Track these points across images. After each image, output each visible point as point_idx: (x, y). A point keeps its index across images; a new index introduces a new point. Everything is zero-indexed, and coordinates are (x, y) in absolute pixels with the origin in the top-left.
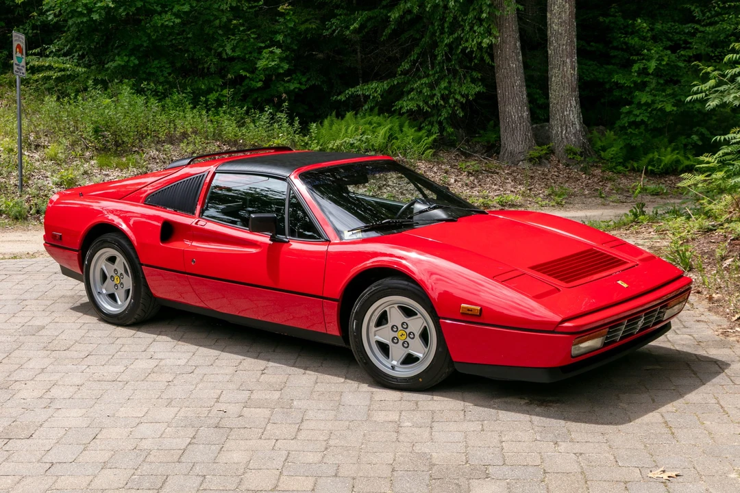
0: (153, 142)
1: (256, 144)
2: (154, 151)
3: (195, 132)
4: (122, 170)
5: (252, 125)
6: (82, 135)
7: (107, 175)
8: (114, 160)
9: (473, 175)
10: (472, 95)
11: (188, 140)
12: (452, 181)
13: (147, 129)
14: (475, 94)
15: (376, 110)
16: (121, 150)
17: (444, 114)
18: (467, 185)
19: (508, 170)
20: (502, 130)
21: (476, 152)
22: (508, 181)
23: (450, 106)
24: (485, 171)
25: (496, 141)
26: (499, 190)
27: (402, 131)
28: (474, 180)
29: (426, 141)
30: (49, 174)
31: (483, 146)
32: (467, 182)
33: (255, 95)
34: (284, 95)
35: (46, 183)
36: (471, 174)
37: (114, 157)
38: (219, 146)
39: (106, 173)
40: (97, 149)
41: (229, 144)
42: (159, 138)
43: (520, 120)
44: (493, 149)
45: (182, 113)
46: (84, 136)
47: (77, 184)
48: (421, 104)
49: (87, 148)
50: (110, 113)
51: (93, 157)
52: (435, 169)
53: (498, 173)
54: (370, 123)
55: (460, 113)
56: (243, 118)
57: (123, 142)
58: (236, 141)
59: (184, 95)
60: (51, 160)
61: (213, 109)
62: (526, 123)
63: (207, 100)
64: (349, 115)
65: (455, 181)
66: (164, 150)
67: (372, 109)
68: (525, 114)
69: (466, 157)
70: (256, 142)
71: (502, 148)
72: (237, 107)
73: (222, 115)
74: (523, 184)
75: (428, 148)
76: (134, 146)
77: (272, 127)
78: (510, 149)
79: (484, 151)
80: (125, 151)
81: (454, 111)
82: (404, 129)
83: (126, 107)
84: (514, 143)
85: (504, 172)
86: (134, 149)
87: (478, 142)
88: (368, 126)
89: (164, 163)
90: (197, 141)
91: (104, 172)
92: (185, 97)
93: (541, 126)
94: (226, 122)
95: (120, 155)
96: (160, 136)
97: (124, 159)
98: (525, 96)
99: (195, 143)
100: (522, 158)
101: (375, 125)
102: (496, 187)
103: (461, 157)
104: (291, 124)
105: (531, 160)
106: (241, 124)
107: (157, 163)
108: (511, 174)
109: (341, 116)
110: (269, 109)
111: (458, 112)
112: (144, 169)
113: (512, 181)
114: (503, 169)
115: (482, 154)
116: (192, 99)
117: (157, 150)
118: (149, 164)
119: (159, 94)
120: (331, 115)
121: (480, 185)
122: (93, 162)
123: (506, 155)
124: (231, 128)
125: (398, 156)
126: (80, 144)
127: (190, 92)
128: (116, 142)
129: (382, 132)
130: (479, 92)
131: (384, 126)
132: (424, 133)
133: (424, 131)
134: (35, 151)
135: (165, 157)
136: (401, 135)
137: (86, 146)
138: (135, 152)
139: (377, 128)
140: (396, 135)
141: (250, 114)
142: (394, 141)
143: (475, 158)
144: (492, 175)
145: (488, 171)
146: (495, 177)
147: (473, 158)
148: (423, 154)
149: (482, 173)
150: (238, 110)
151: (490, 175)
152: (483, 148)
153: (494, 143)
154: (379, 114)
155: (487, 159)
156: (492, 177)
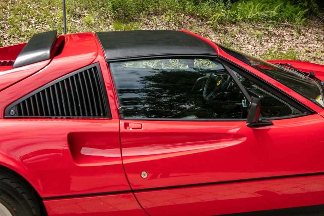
0: (146, 14)
1: (206, 16)
2: (147, 20)
3: (170, 8)
8: (124, 26)
11: (166, 13)
12: (322, 38)
13: (143, 6)
16: (128, 19)
27: (285, 7)
37: (124, 23)
38: (184, 17)
40: (114, 18)
41: (189, 15)
42: (149, 12)
46: (106, 10)
49: (108, 17)
51: (111, 23)
52: (310, 31)
57: (129, 14)
60: (87, 25)
66: (152, 19)
70: (205, 15)
76: (135, 17)
80: (130, 20)
88: (265, 4)
90: (171, 14)
95: (127, 22)
96: (150, 11)
97: (129, 25)
101: (270, 4)
103: (320, 22)
106: (196, 3)
107: (148, 27)
117: (148, 19)
122: (111, 26)
124: (191, 6)
125: (286, 22)
126: (105, 15)
128: (125, 14)
129: (276, 8)
131: (275, 4)
132: (299, 8)
133: (299, 7)
134: (78, 19)
135: (153, 23)
136: (285, 9)
137: (108, 16)
138: (135, 20)
139: (272, 6)
140: (282, 9)
142: (282, 13)
148: (300, 21)
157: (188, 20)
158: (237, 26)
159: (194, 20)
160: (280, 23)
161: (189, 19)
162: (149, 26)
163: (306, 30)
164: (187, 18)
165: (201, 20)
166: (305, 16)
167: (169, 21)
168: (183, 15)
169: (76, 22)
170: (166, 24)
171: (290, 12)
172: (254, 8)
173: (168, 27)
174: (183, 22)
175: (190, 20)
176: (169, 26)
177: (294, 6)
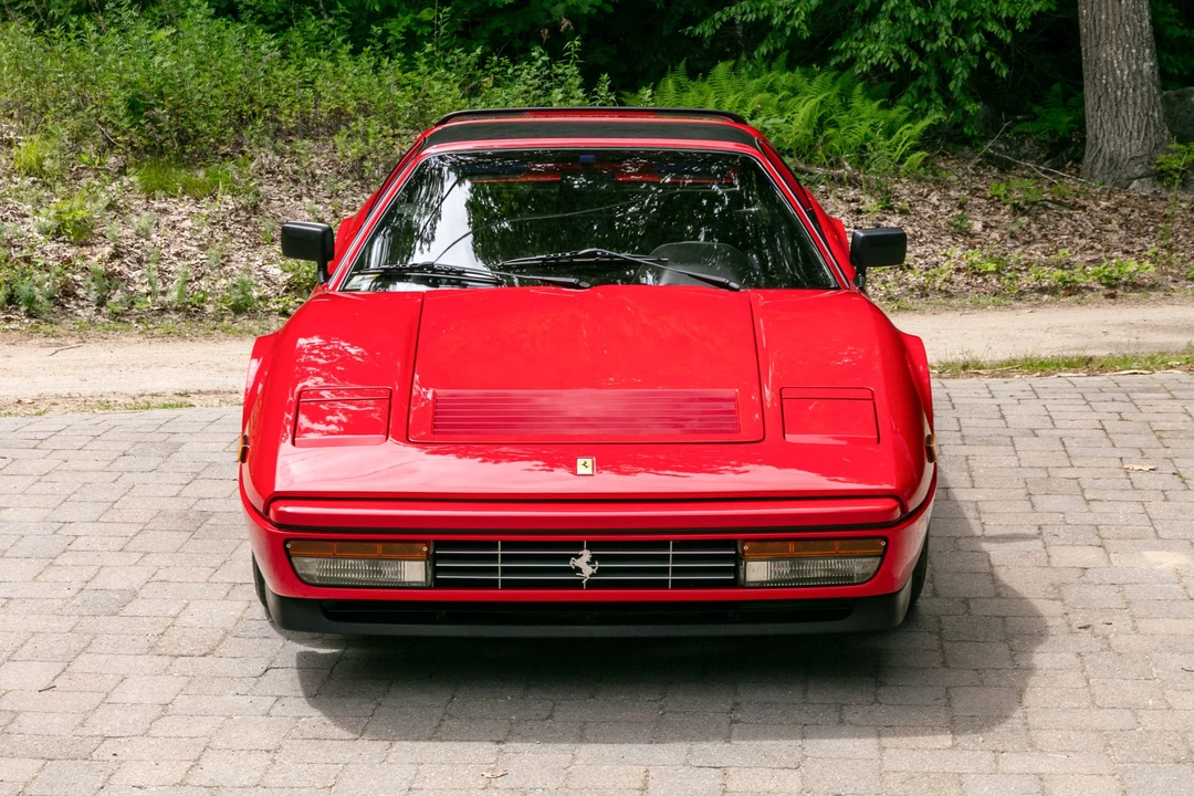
0: (266, 132)
2: (271, 153)
3: (364, 110)
4: (198, 200)
6: (98, 115)
7: (165, 211)
8: (179, 176)
9: (1025, 213)
10: (1022, 21)
11: (349, 128)
12: (978, 226)
13: (251, 100)
14: (1033, 18)
15: (783, 58)
16: (194, 152)
17: (961, 72)
18: (1013, 236)
19: (1108, 199)
20: (1090, 104)
21: (1026, 157)
22: (1109, 227)
23: (973, 51)
24: (1054, 201)
25: (1071, 131)
26: (1092, 248)
27: (846, 107)
28: (1029, 225)
29: (908, 133)
30: (27, 208)
31: (1041, 144)
32: (1014, 228)
33: (497, 23)
34: (566, 23)
35: (23, 229)
36: (1022, 209)
37: (179, 168)
39: (162, 206)
40: (134, 149)
42: (279, 122)
43: (1135, 79)
44: (1066, 150)
45: (329, 65)
46: (102, 118)
47: (96, 231)
49: (111, 146)
50: (165, 65)
51: (125, 167)
52: (934, 198)
53: (1083, 208)
54: (772, 89)
55: (997, 67)
56: (473, 77)
57: (197, 131)
59: (331, 21)
60: (29, 175)
61: (401, 55)
62: (1149, 89)
63: (386, 33)
64: (722, 68)
65: (986, 226)
66: (293, 153)
67: (770, 58)
68: (1147, 66)
69: (1002, 170)
71: (1088, 147)
72: (457, 51)
73: (423, 68)
74: (1147, 233)
75: (915, 149)
76: (223, 142)
77: (548, 99)
78: (1109, 149)
79: (1042, 155)
80: (203, 155)
81: (985, 64)
82: (857, 103)
83: (201, 49)
84: (1120, 135)
85: (1098, 205)
86: (224, 149)
87: (1029, 135)
88: (766, 95)
89: (297, 181)
90: (370, 130)
91: (157, 205)
92: (333, 27)
93: (1178, 96)
94: (437, 86)
95: (190, 164)
96: (282, 119)
97: (201, 174)
98: (1146, 23)
99: (365, 137)
100: (1138, 170)
101: (784, 93)
102: (1083, 242)
103: (990, 170)
104: (589, 85)
105: (1160, 176)
107: (279, 182)
108: (1116, 210)
109: (700, 71)
110: (541, 55)
111: (992, 65)
112: (251, 198)
113: (1121, 226)
114: (1095, 199)
115: (1039, 162)
116: (350, 31)
117: (277, 152)
118: (261, 185)
119: (271, 18)
120: (673, 70)
121: (1045, 236)
122: (127, 180)
123: (1099, 165)
124: (449, 100)
125: (844, 168)
126: (95, 137)
127: (344, 15)
128: (181, 132)
129: (804, 110)
130: (1040, 13)
131: (806, 94)
132: (902, 113)
133: (900, 108)
135: (296, 168)
136: (845, 117)
137: (109, 142)
138: (224, 155)
139: (791, 101)
140: (834, 117)
141: (487, 66)
142: (831, 131)
143: (1025, 172)
144: (1071, 212)
145: (1060, 204)
146: (1078, 217)
147: (1019, 172)
148: (901, 162)
149: (1046, 207)
150: (463, 55)
151: (1065, 211)
152: (1042, 148)
153: (1067, 135)
154: (790, 66)
155: (1051, 174)
156: (1070, 216)
160: (820, 171)
162: (280, 177)
163: (921, 194)
166: (928, 140)
167: (363, 158)
170: (351, 172)
171: (864, 128)
173: (359, 183)
176: (361, 178)
177: (878, 102)
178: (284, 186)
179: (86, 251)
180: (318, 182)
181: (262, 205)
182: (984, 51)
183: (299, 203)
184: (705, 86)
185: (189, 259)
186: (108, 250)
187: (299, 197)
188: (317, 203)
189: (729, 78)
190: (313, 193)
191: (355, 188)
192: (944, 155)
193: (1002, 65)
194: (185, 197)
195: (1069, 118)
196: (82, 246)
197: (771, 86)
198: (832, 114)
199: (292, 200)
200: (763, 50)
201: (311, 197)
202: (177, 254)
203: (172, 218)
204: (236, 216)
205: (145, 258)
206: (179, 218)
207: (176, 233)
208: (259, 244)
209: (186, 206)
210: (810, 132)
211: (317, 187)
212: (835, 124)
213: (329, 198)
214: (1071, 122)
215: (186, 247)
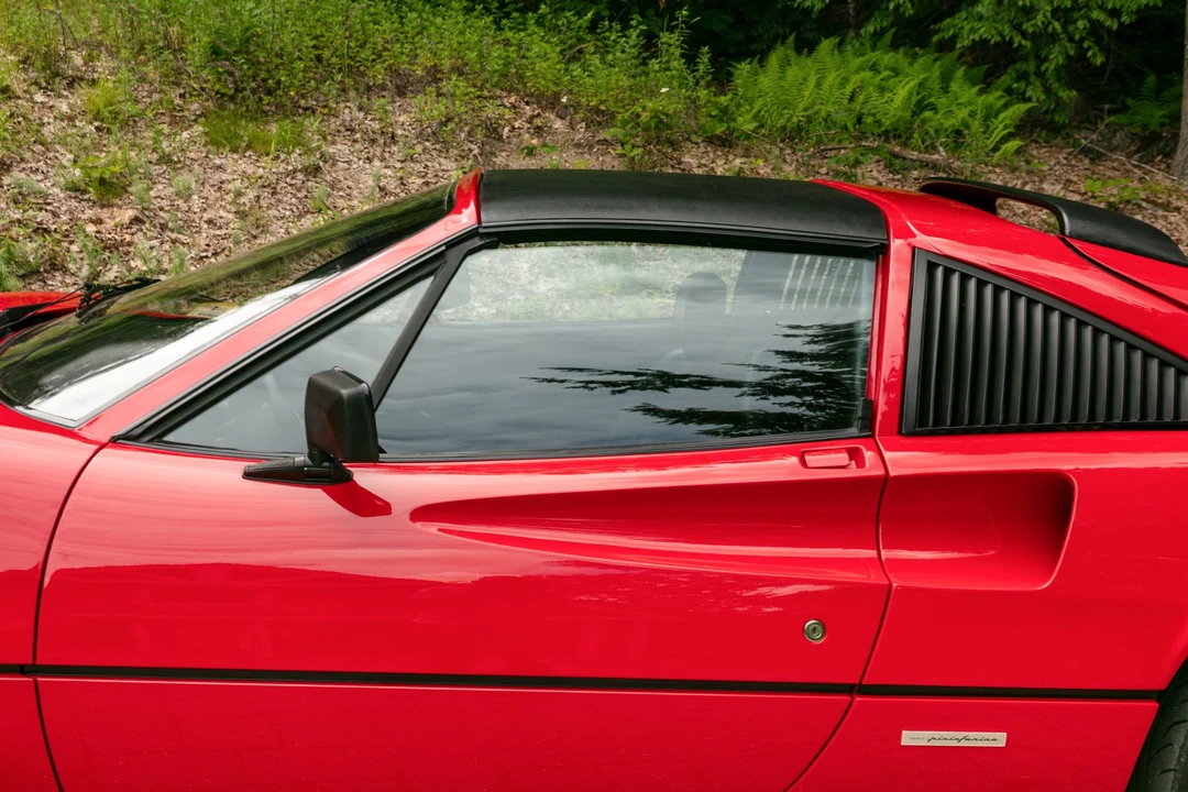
0: (354, 87)
1: (602, 108)
2: (355, 109)
3: (459, 69)
4: (259, 158)
5: (596, 60)
7: (220, 168)
8: (247, 130)
10: (1129, 14)
11: (439, 87)
15: (888, 37)
17: (1056, 57)
21: (1116, 149)
23: (1071, 40)
24: (1147, 200)
25: (1162, 125)
27: (945, 90)
29: (1004, 120)
30: (68, 158)
31: (1133, 137)
37: (251, 120)
38: (514, 107)
39: (218, 162)
41: (537, 102)
44: (1156, 144)
48: (1007, 31)
53: (1178, 209)
54: (874, 68)
55: (1095, 55)
56: (580, 40)
58: (557, 96)
60: (95, 120)
61: (515, 15)
64: (826, 45)
66: (377, 111)
67: (878, 35)
69: (1092, 160)
70: (602, 102)
71: (1181, 144)
72: (569, 13)
73: (532, 28)
75: (1005, 139)
76: (303, 96)
79: (1133, 148)
80: (280, 107)
81: (1082, 52)
82: (954, 87)
87: (1121, 126)
88: (868, 74)
89: (373, 141)
90: (458, 92)
91: (215, 160)
94: (539, 47)
95: (260, 115)
97: (275, 128)
99: (453, 97)
101: (886, 73)
103: (1081, 160)
104: (690, 59)
106: (573, 55)
107: (355, 141)
109: (806, 46)
110: (640, 23)
111: (1090, 54)
112: (314, 159)
115: (1129, 156)
117: (362, 108)
118: (333, 143)
120: (783, 43)
122: (198, 130)
124: (547, 64)
125: (938, 152)
126: (182, 82)
129: (902, 92)
130: (1147, 6)
131: (907, 76)
132: (998, 99)
133: (997, 94)
134: (65, 93)
136: (943, 100)
138: (306, 109)
139: (892, 81)
140: (932, 99)
141: (599, 31)
142: (927, 114)
143: (1115, 164)
144: (1166, 214)
145: (1154, 203)
146: (1173, 219)
147: (1109, 164)
148: (995, 149)
149: (1139, 206)
150: (573, 19)
151: (1160, 212)
152: (1133, 141)
153: (1158, 129)
154: (895, 46)
155: (1140, 168)
156: (1165, 218)
157: (530, 120)
158: (731, 157)
159: (558, 124)
160: (915, 155)
161: (538, 115)
162: (358, 136)
164: (530, 113)
165: (584, 125)
166: (1024, 128)
168: (512, 99)
169: (51, 104)
170: (434, 133)
171: (963, 113)
172: (818, 85)
173: (438, 146)
174: (507, 129)
175: (538, 122)
176: (443, 141)
177: (977, 88)
178: (358, 146)
179: (104, 214)
180: (395, 143)
181: (326, 167)
182: (1082, 40)
183: (367, 166)
184: (809, 62)
185: (220, 228)
186: (130, 213)
187: (369, 160)
188: (386, 167)
189: (832, 55)
190: (387, 155)
191: (434, 153)
192: (1037, 142)
193: (1099, 54)
194: (247, 154)
195: (1161, 113)
196: (103, 206)
197: (874, 64)
198: (930, 96)
199: (361, 162)
200: (870, 28)
201: (383, 159)
202: (210, 222)
203: (224, 177)
204: (293, 178)
205: (170, 225)
206: (230, 178)
207: (218, 194)
208: (307, 212)
209: (243, 165)
210: (908, 115)
211: (395, 148)
212: (934, 108)
213: (402, 162)
214: (1164, 116)
215: (223, 214)
